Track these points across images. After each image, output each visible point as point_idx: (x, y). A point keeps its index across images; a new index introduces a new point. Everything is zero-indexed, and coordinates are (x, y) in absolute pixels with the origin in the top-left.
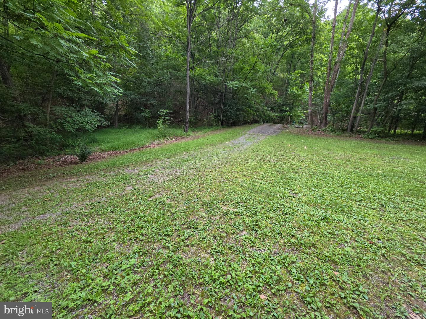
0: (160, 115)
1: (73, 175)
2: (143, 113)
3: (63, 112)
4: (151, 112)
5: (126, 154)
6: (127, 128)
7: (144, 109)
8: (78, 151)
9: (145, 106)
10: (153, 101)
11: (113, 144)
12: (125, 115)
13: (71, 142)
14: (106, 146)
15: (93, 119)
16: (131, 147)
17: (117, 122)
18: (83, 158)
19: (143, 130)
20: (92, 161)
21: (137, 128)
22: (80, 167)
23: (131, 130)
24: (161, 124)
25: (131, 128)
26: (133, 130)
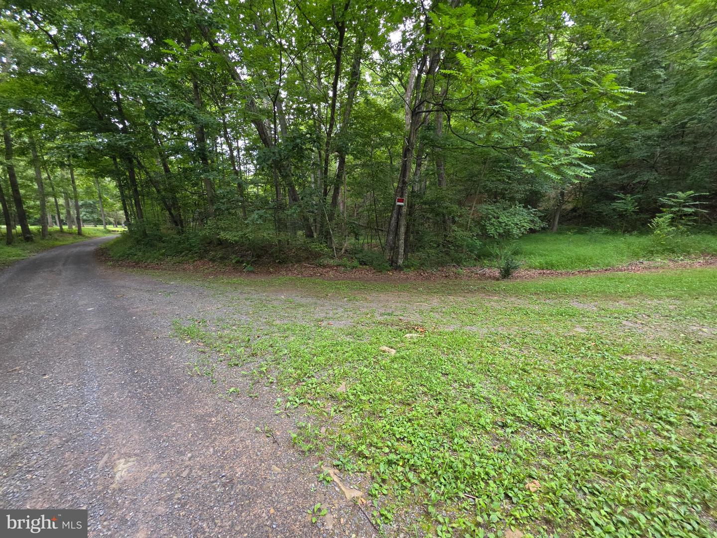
0: (664, 205)
1: (495, 292)
2: (618, 205)
3: (489, 211)
4: (639, 201)
5: (572, 277)
6: (575, 233)
7: (621, 196)
8: (503, 263)
9: (624, 189)
10: (648, 176)
11: (548, 259)
12: (574, 210)
13: (496, 250)
14: (537, 261)
15: (524, 219)
16: (583, 266)
17: (556, 223)
18: (506, 273)
19: (611, 238)
20: (516, 279)
21: (598, 233)
22: (503, 284)
23: (582, 237)
24: (664, 225)
25: (582, 234)
26: (588, 237)
